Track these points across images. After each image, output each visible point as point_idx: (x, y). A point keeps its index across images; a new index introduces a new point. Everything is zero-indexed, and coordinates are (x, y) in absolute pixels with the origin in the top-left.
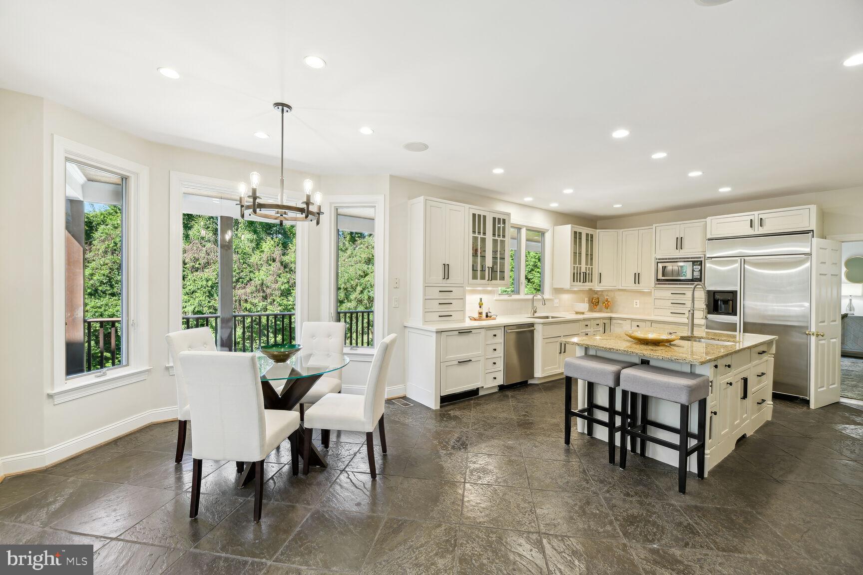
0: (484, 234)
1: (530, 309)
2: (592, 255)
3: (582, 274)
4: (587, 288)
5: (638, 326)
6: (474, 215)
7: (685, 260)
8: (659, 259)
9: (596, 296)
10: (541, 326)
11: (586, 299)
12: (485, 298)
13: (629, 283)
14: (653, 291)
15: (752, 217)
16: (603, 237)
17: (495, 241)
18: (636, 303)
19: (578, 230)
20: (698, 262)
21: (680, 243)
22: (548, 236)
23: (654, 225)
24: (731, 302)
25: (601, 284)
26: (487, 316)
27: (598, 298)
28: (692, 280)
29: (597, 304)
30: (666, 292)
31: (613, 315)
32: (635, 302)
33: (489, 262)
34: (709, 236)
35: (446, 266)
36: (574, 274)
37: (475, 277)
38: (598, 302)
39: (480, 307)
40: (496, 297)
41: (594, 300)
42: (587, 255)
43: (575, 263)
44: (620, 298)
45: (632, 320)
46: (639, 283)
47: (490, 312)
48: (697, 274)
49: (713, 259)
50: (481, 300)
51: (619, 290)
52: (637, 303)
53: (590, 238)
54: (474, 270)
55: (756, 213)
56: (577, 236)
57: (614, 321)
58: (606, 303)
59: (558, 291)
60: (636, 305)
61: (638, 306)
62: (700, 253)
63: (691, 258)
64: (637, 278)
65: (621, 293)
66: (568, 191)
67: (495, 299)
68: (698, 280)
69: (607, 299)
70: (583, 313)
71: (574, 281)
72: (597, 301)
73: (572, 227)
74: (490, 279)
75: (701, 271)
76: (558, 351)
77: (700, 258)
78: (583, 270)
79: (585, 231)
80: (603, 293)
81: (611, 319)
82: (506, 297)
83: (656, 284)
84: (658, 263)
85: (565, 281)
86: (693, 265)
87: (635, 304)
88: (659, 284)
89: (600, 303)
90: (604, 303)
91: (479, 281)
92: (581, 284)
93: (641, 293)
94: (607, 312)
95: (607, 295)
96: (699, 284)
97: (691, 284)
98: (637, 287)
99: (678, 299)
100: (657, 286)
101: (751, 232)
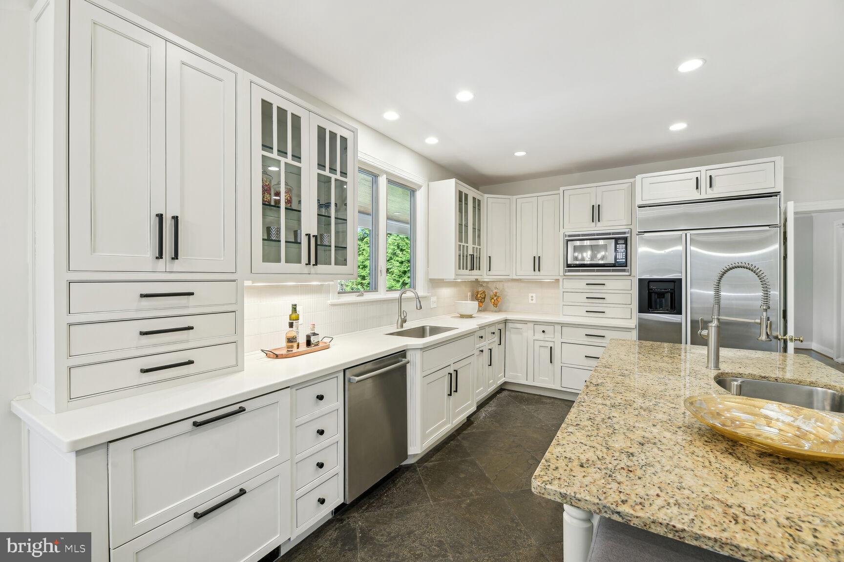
0: (297, 157)
1: (396, 318)
2: (479, 230)
3: (469, 258)
4: (473, 278)
5: (544, 332)
6: (266, 106)
7: (605, 236)
8: (569, 236)
9: (480, 289)
10: (418, 354)
11: (469, 294)
12: (304, 302)
13: (525, 270)
14: (561, 280)
15: (698, 175)
16: (492, 203)
17: (323, 182)
19: (465, 191)
20: (622, 240)
21: (596, 213)
22: (420, 195)
23: (562, 189)
24: (668, 296)
25: (491, 273)
26: (309, 343)
27: (484, 292)
28: (614, 265)
29: (483, 300)
30: (579, 282)
31: (509, 316)
32: (530, 296)
33: (309, 224)
34: (639, 202)
35: (168, 222)
36: (460, 256)
37: (271, 256)
38: (485, 298)
39: (291, 325)
40: (334, 299)
41: (479, 295)
42: (474, 229)
43: (460, 240)
44: (511, 293)
45: (536, 323)
46: (539, 271)
47: (315, 334)
48: (621, 257)
49: (646, 234)
50: (294, 308)
51: (513, 280)
52: (533, 296)
53: (477, 204)
54: (270, 236)
55: (704, 168)
56: (462, 198)
57: (510, 325)
58: (495, 298)
59: (435, 283)
60: (532, 300)
61: (534, 301)
62: (625, 227)
63: (613, 234)
64: (537, 263)
65: (510, 284)
66: (465, 96)
67: (329, 302)
68: (620, 266)
69: (496, 293)
70: (471, 317)
71: (460, 269)
72: (483, 296)
73: (456, 183)
74: (313, 261)
75: (626, 251)
76: (447, 391)
77: (624, 233)
78: (470, 252)
79: (472, 193)
80: (490, 285)
81: (506, 321)
82: (352, 298)
83: (566, 271)
84: (568, 241)
85: (448, 268)
86: (616, 243)
87: (531, 298)
88: (569, 271)
89: (487, 299)
90: (492, 299)
91: (283, 266)
92: (467, 272)
93: (540, 283)
94: (496, 312)
95: (496, 288)
96: (624, 271)
97: (613, 271)
98: (537, 276)
99: (596, 291)
100: (567, 274)
101: (696, 196)
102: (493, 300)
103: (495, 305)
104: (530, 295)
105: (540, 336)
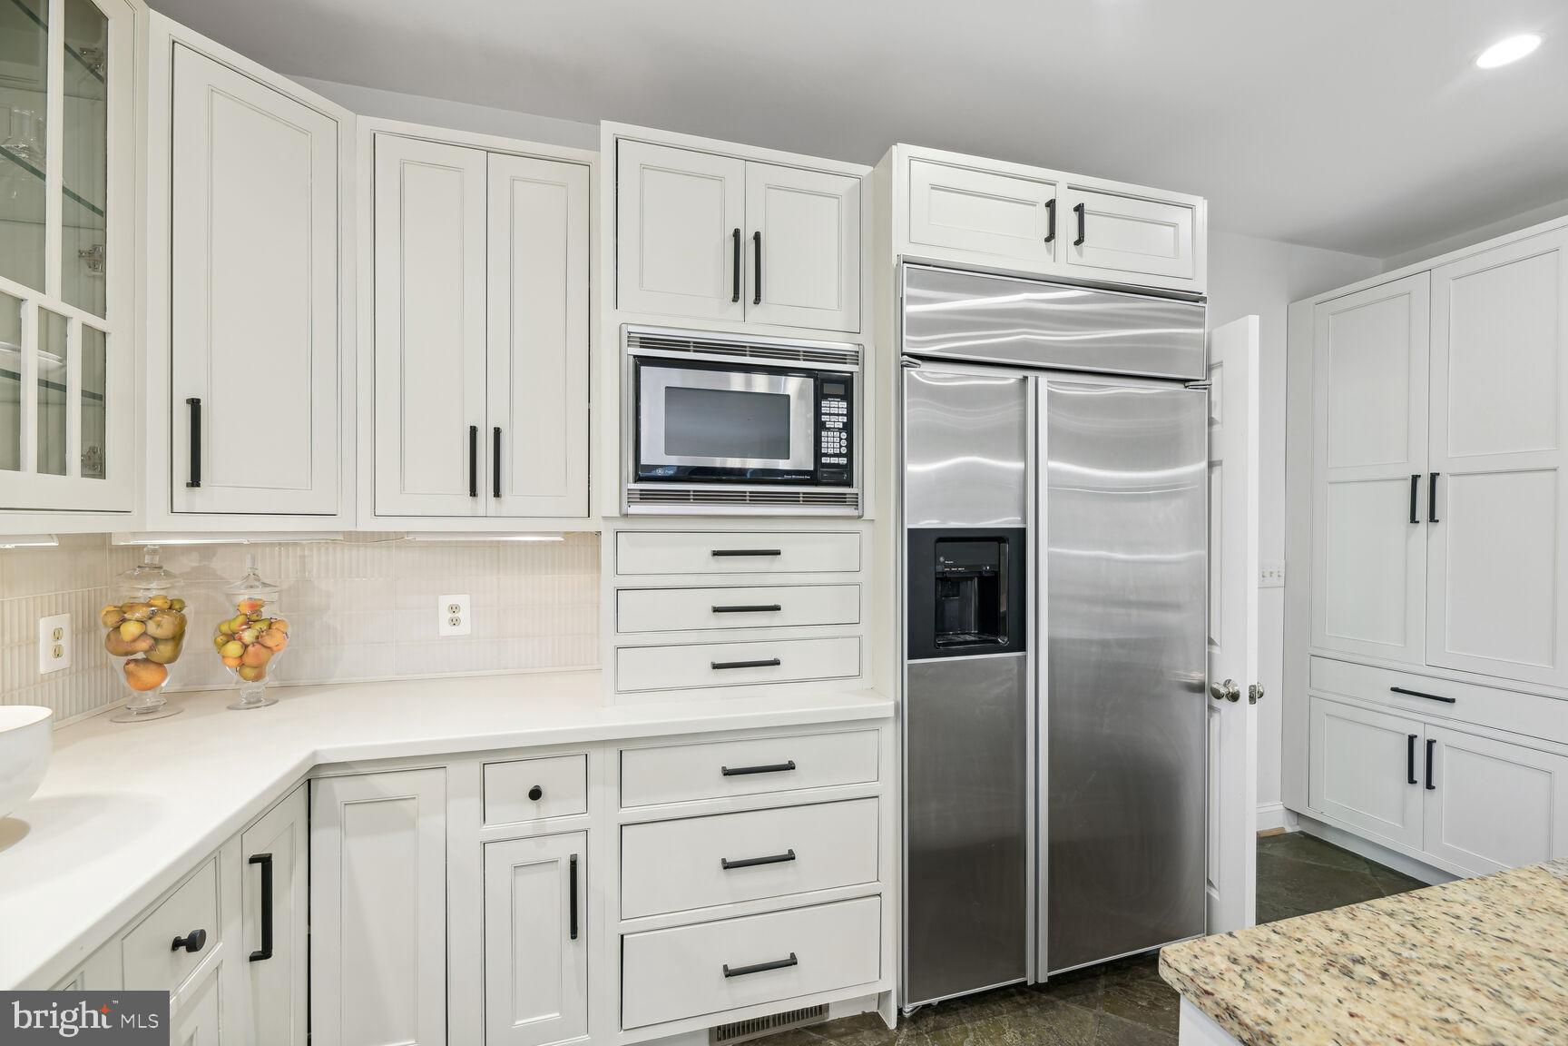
5: (535, 794)
7: (782, 362)
8: (646, 342)
9: (153, 591)
14: (607, 540)
15: (1048, 192)
18: (454, 609)
20: (832, 382)
21: (748, 263)
23: (608, 127)
25: (200, 498)
27: (174, 607)
28: (811, 478)
29: (165, 650)
30: (678, 544)
32: (443, 608)
34: (907, 244)
38: (177, 638)
41: (131, 630)
45: (489, 757)
46: (497, 493)
48: (832, 442)
52: (458, 608)
55: (1064, 177)
57: (332, 792)
58: (248, 636)
60: (456, 623)
61: (464, 628)
62: (843, 334)
63: (809, 355)
64: (486, 458)
65: (341, 556)
68: (831, 480)
69: (256, 607)
72: (162, 631)
75: (848, 427)
77: (842, 357)
80: (217, 564)
83: (634, 497)
84: (642, 361)
86: (820, 394)
87: (446, 615)
88: (646, 497)
89: (197, 639)
90: (231, 637)
93: (495, 551)
94: (254, 703)
95: (254, 580)
96: (839, 500)
97: (810, 499)
98: (486, 516)
99: (749, 582)
100: (636, 509)
102: (233, 649)
103: (251, 667)
104: (446, 601)
105: (515, 816)
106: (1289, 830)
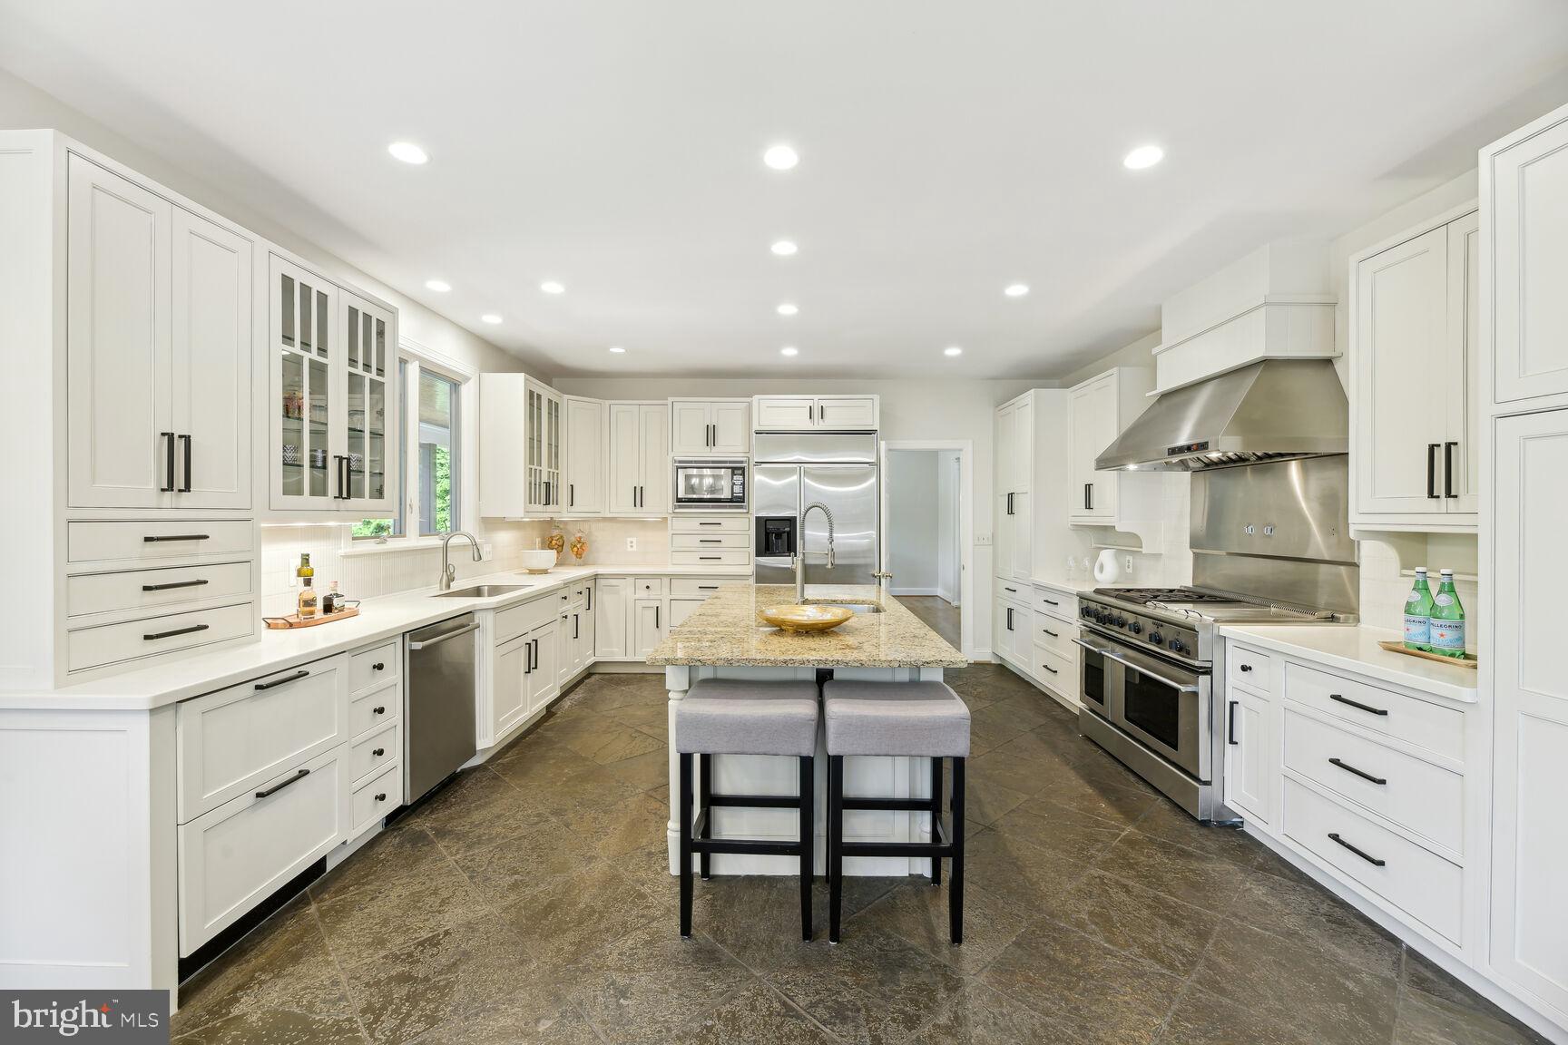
0: (322, 350)
1: (438, 573)
2: (557, 447)
3: (543, 487)
4: (546, 516)
5: (648, 587)
6: (287, 282)
7: (716, 465)
8: (680, 462)
9: (555, 533)
10: (490, 616)
11: (538, 540)
12: (321, 553)
13: (624, 507)
14: (670, 519)
15: (811, 403)
16: (575, 409)
17: (354, 382)
19: (537, 390)
20: (738, 470)
21: (711, 435)
22: (467, 391)
23: (670, 399)
24: (785, 536)
25: (573, 509)
26: (328, 608)
27: (562, 537)
28: (730, 501)
29: (560, 548)
30: (691, 521)
31: (600, 570)
32: (628, 542)
33: (338, 444)
34: (756, 427)
35: (180, 447)
36: (530, 484)
37: (292, 489)
38: (563, 545)
39: (308, 582)
40: (346, 547)
41: (554, 542)
42: (550, 445)
43: (532, 462)
44: (601, 537)
45: (637, 576)
46: (641, 506)
47: (338, 596)
48: (737, 489)
49: (763, 465)
50: (306, 559)
51: (605, 519)
52: (633, 542)
53: (554, 408)
54: (291, 465)
55: (816, 397)
56: (533, 398)
57: (601, 582)
58: (578, 546)
59: (490, 524)
60: (632, 546)
61: (635, 549)
62: (742, 455)
63: (730, 462)
64: (639, 496)
65: (601, 525)
66: (552, 287)
67: (342, 552)
68: (738, 500)
69: (580, 538)
70: (545, 572)
71: (530, 503)
72: (561, 543)
73: (526, 380)
74: (345, 495)
75: (743, 484)
76: (523, 667)
77: (742, 462)
78: (545, 479)
79: (546, 392)
81: (596, 577)
82: (370, 546)
83: (676, 507)
84: (678, 468)
85: (515, 503)
86: (733, 474)
87: (634, 544)
88: (680, 507)
89: (567, 547)
90: (575, 546)
91: (306, 499)
92: (539, 507)
93: (642, 524)
94: (580, 565)
95: (580, 531)
96: (741, 507)
97: (730, 507)
98: (637, 513)
99: (711, 533)
100: (677, 511)
101: (808, 426)
102: (575, 549)
103: (579, 555)
104: (629, 539)
105: (643, 593)
106: (993, 662)
